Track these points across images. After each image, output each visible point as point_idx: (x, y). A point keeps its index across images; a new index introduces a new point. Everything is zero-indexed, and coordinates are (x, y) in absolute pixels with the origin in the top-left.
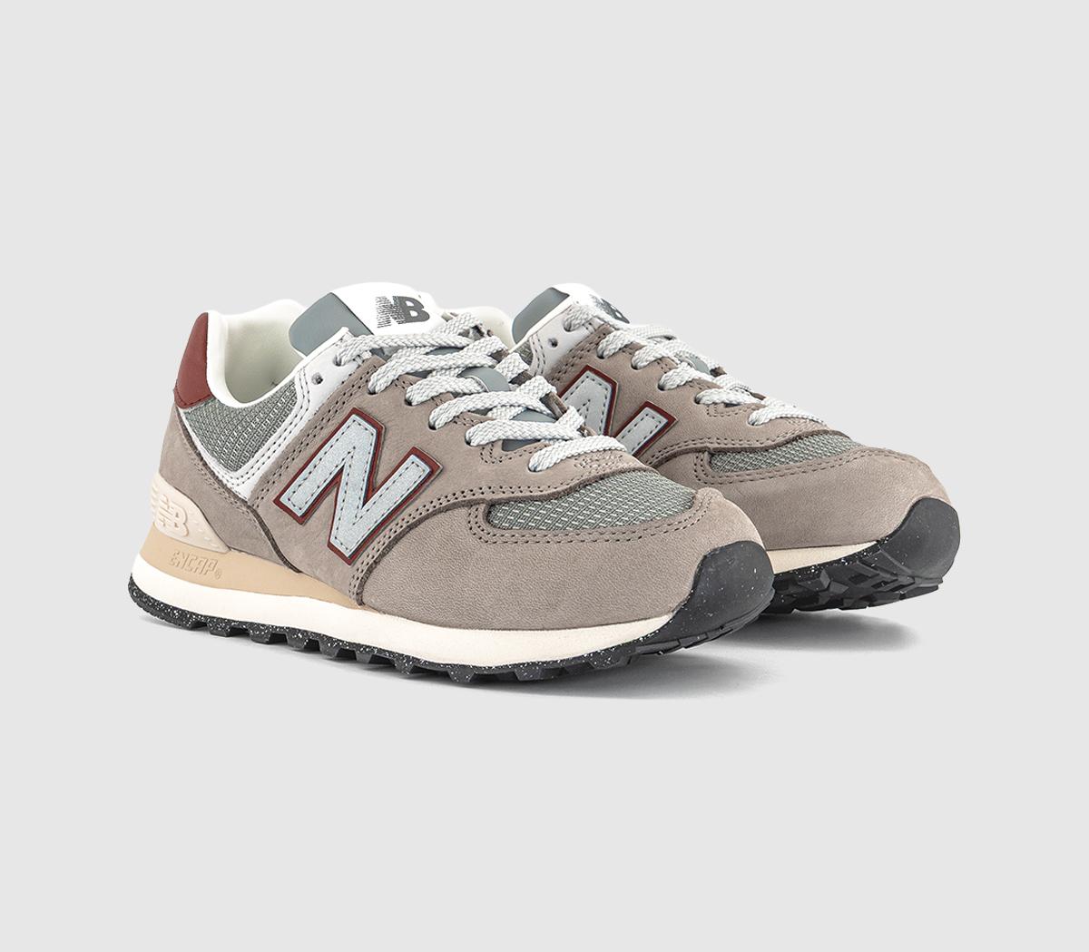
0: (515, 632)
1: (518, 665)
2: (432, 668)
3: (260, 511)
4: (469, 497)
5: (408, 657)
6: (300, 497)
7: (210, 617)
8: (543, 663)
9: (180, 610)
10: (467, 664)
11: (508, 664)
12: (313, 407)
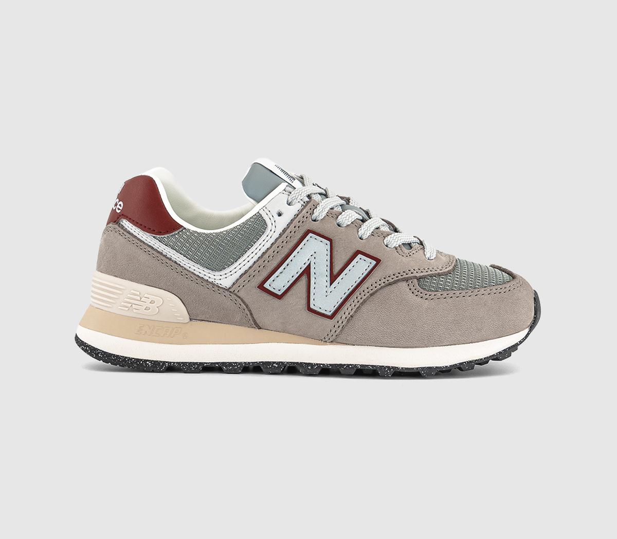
0: (454, 346)
1: (462, 363)
2: (408, 371)
3: (241, 294)
4: (405, 276)
5: (388, 367)
6: (278, 283)
7: (182, 363)
8: (476, 360)
9: (153, 361)
10: (431, 366)
11: (456, 363)
12: (279, 230)
